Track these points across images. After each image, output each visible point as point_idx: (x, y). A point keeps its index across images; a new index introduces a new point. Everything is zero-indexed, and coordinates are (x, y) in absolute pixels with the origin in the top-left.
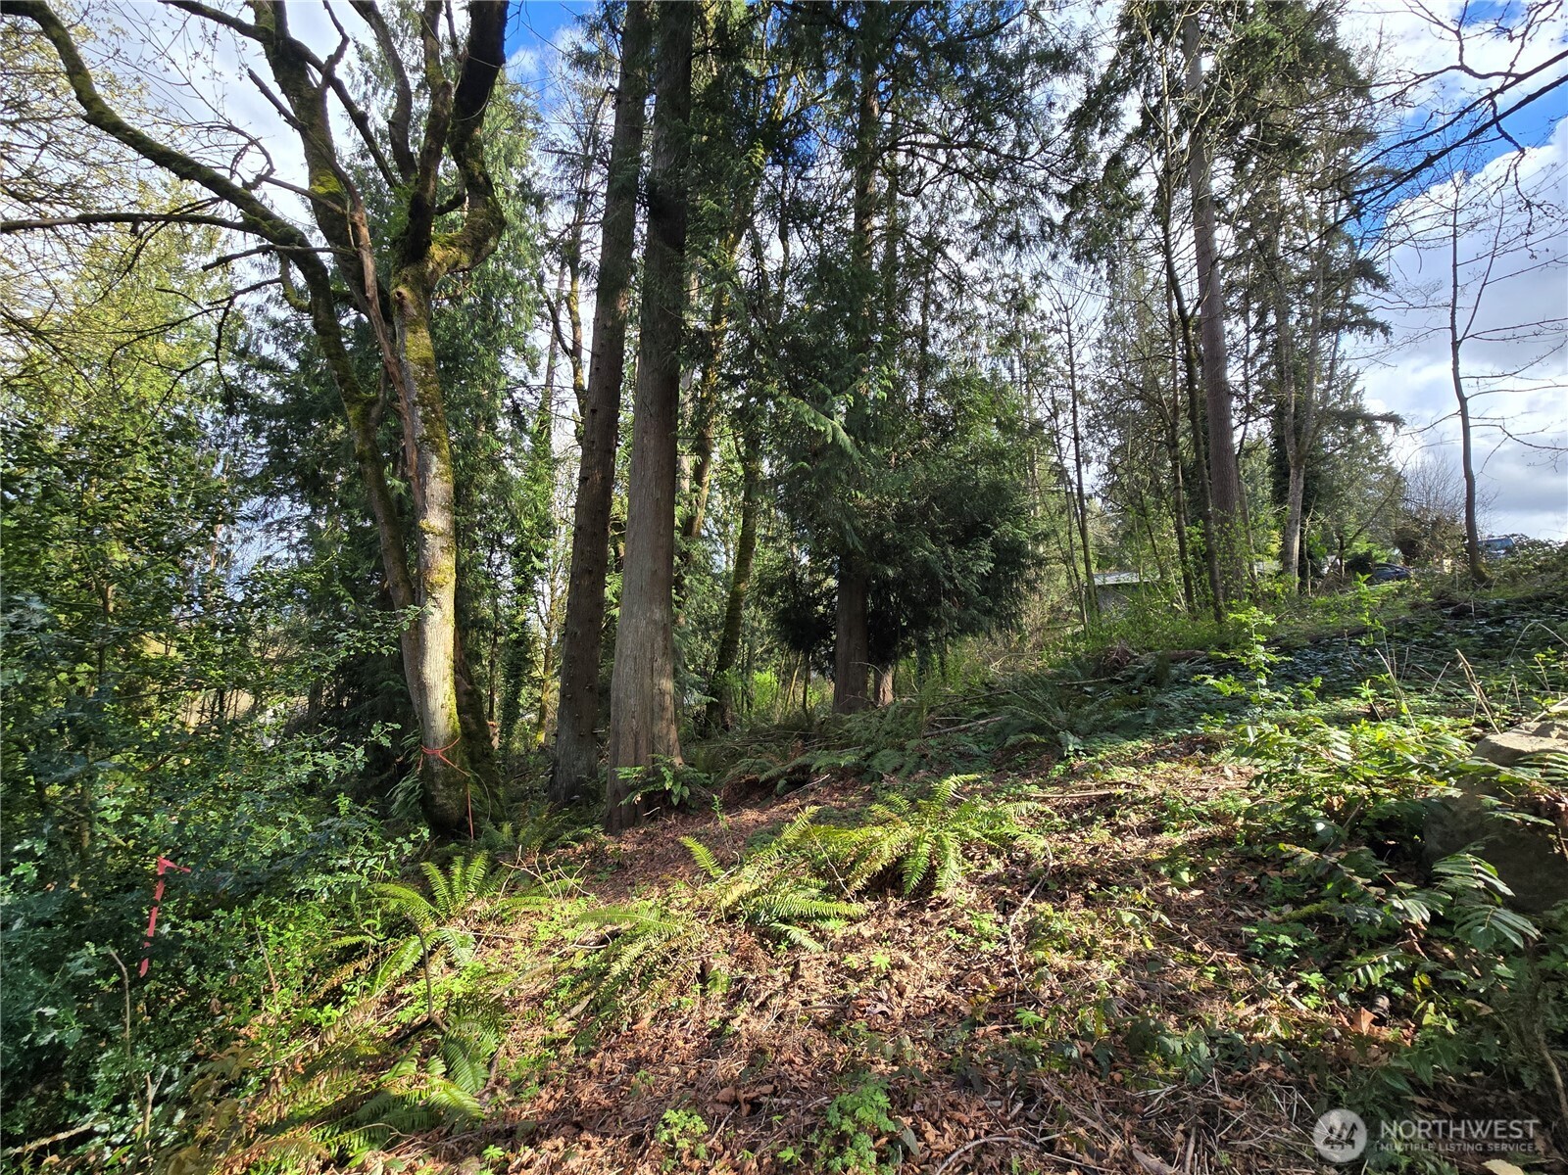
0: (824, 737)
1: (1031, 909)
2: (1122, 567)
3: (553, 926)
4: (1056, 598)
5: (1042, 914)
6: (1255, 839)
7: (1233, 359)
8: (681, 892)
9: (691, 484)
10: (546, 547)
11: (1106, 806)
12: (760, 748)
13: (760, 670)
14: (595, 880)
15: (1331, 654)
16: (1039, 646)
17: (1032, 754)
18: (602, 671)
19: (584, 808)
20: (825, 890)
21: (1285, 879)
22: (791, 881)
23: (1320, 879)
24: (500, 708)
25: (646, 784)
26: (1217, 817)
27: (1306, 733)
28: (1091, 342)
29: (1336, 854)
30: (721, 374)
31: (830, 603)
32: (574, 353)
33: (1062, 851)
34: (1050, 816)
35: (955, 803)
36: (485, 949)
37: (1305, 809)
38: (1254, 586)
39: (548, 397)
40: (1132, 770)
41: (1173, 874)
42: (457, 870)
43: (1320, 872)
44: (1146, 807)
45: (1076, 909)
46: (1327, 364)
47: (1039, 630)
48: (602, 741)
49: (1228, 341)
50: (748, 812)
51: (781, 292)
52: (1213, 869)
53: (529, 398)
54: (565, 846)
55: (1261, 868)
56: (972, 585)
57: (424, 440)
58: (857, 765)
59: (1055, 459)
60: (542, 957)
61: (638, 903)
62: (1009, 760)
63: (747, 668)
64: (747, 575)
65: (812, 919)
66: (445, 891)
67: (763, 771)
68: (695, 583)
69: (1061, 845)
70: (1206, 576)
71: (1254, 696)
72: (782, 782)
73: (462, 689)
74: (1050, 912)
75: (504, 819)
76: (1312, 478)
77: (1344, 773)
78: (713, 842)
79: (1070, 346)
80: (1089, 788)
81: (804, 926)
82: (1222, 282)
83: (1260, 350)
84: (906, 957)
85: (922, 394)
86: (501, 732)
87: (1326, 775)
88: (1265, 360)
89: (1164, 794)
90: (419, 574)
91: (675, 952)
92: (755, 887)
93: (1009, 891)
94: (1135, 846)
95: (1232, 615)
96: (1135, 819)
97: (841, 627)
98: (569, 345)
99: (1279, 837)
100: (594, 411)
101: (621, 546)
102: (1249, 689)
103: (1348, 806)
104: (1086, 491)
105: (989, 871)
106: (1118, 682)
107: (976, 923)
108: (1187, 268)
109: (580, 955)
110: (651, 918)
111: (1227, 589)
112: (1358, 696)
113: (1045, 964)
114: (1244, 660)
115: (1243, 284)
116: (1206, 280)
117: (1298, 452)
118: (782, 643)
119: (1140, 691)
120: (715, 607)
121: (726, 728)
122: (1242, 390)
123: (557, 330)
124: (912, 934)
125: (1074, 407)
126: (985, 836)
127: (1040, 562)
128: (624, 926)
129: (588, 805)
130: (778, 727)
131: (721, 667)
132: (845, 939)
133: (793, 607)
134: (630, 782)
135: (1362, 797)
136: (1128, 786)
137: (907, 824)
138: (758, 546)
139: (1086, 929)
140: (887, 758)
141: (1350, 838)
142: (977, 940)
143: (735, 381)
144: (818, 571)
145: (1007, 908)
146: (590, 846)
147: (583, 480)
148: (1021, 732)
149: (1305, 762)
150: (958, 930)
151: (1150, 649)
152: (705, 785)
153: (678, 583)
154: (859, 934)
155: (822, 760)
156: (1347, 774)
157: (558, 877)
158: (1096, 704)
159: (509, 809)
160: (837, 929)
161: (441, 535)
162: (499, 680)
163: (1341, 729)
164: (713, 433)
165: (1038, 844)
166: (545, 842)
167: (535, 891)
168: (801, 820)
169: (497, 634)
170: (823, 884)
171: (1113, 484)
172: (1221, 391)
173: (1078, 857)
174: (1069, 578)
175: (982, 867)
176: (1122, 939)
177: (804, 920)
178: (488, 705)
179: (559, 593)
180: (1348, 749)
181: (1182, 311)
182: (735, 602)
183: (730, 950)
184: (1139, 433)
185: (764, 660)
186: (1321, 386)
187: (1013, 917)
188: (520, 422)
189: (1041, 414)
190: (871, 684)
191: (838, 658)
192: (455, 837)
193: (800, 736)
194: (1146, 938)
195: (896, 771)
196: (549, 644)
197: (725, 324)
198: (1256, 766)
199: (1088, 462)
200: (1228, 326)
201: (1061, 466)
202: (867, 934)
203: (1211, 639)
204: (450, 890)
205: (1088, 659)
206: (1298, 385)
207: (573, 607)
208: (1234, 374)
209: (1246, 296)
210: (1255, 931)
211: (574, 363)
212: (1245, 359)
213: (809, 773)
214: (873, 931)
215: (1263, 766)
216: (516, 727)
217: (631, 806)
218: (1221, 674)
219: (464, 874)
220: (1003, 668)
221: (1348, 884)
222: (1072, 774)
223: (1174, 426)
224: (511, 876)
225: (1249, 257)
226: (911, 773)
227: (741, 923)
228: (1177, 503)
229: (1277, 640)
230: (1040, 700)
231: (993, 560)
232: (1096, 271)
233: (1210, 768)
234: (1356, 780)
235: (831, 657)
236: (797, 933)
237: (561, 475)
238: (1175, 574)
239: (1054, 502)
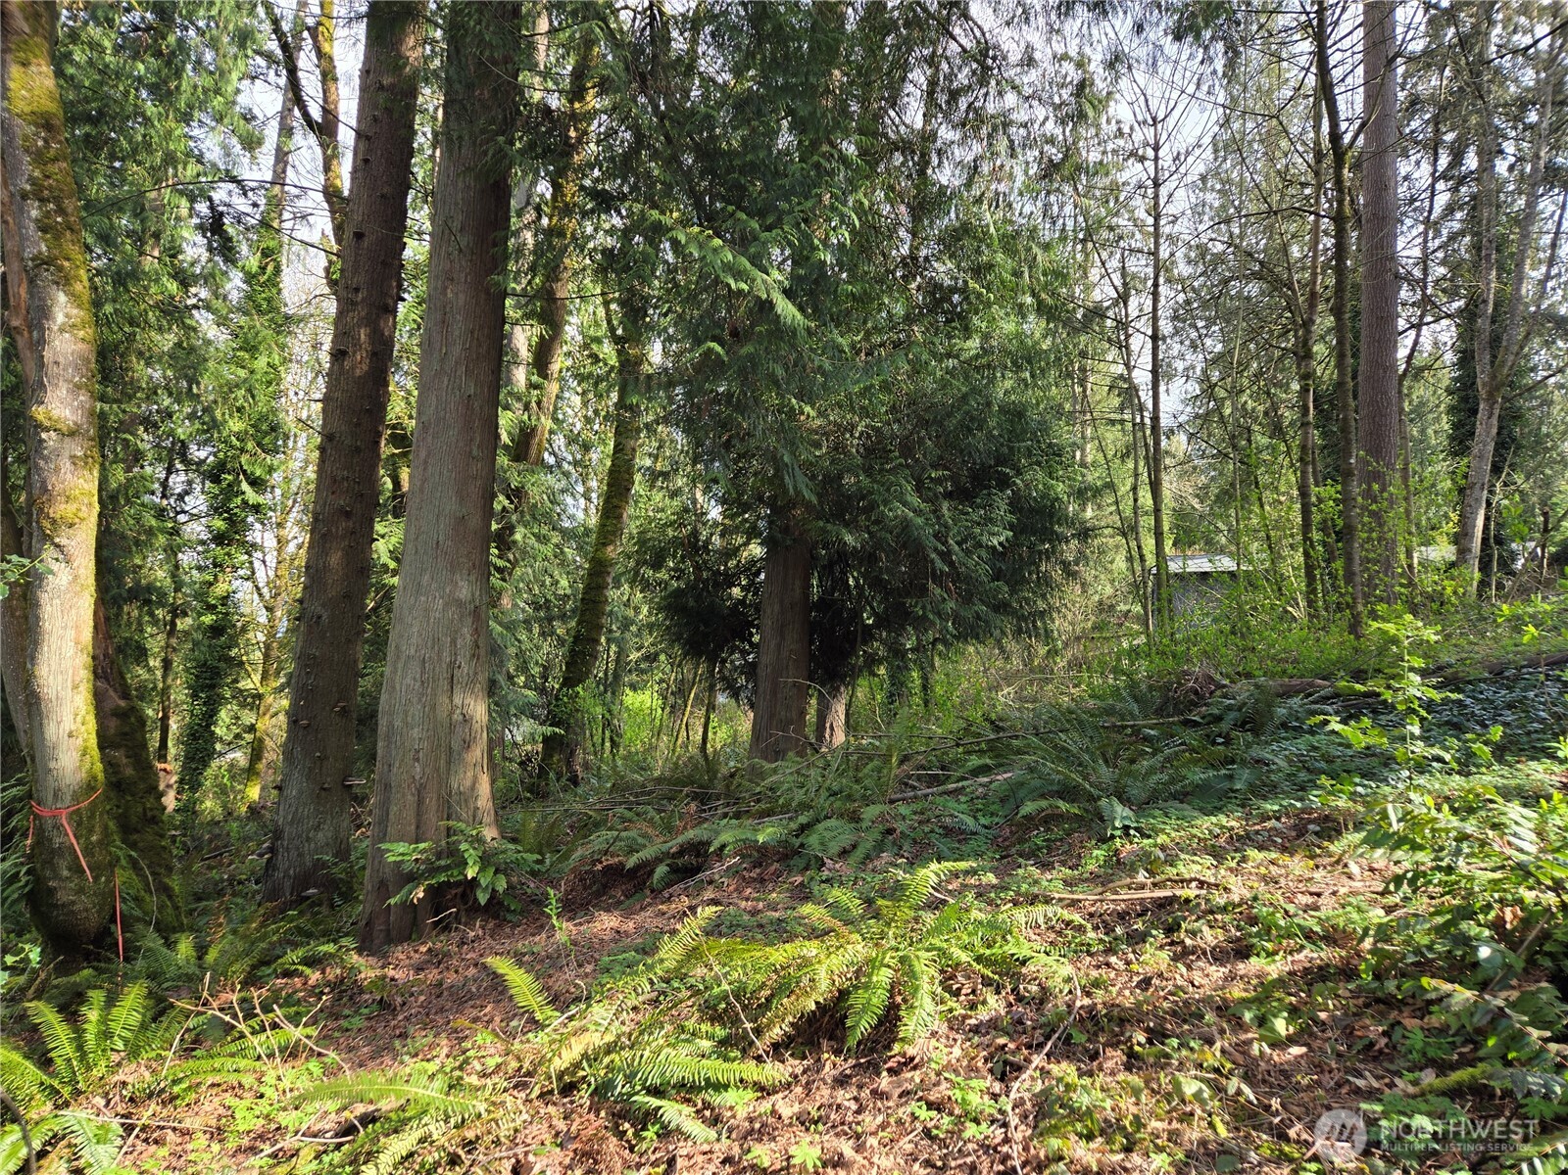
0: (732, 797)
1: (1045, 1073)
2: (1212, 548)
3: (263, 1107)
4: (1109, 591)
5: (1060, 1080)
6: (1387, 970)
7: (1408, 222)
8: (486, 1045)
9: (529, 374)
10: (271, 470)
11: (1167, 914)
12: (628, 814)
13: (634, 687)
14: (340, 1029)
15: (1517, 693)
16: (1075, 664)
17: (1057, 832)
18: (365, 683)
19: (325, 910)
20: (723, 1042)
21: (1428, 1031)
22: (668, 1027)
23: (1479, 1031)
24: (179, 741)
25: (434, 871)
26: (1332, 936)
27: (1471, 811)
28: (1189, 179)
29: (1504, 994)
30: (582, 188)
31: (752, 583)
32: (325, 130)
33: (1096, 984)
34: (1080, 929)
35: (934, 905)
36: (140, 1146)
37: (1464, 926)
38: (1411, 584)
39: (276, 204)
40: (1209, 860)
41: (1262, 1021)
42: (93, 1015)
43: (1480, 1020)
44: (1227, 918)
45: (1113, 1073)
46: (1547, 239)
47: (1078, 639)
48: (360, 800)
49: (1402, 191)
50: (604, 916)
51: (692, 50)
52: (1323, 1015)
53: (241, 204)
54: (287, 974)
55: (1394, 1014)
56: (978, 566)
57: (44, 262)
58: (781, 843)
59: (1120, 369)
60: (241, 1157)
61: (412, 1065)
62: (1021, 841)
63: (612, 685)
64: (617, 532)
65: (700, 1089)
66: (69, 1050)
67: (632, 851)
68: (532, 541)
69: (1094, 973)
70: (1338, 565)
71: (1399, 751)
72: (661, 870)
73: (108, 706)
74: (1072, 1076)
75: (181, 929)
76: (1511, 417)
77: (1523, 872)
78: (543, 966)
79: (1157, 185)
80: (1142, 887)
81: (688, 1101)
82: (1401, 95)
83: (1450, 210)
84: (847, 1148)
85: (914, 248)
86: (181, 781)
87: (1498, 875)
88: (1456, 226)
89: (1255, 899)
90: (31, 502)
91: (470, 1145)
92: (609, 1038)
93: (1012, 1046)
94: (1208, 977)
95: (1375, 625)
96: (1210, 937)
97: (767, 622)
98: (316, 113)
99: (1424, 967)
100: (359, 236)
101: (405, 475)
102: (1393, 740)
103: (1526, 923)
104: (1165, 421)
105: (983, 1015)
106: (1195, 724)
107: (958, 1095)
108: (1348, 67)
109: (307, 1154)
110: (432, 1092)
111: (1370, 583)
112: (1553, 757)
113: (1061, 1158)
114: (1388, 696)
115: (1432, 99)
116: (1377, 91)
117: (1493, 377)
118: (672, 643)
119: (1228, 742)
120: (564, 583)
121: (574, 781)
122: (1417, 273)
123: (294, 85)
124: (858, 1112)
125: (1156, 285)
126: (979, 959)
127: (1085, 533)
128: (385, 1105)
129: (332, 906)
130: (659, 780)
131: (569, 682)
132: (751, 1120)
133: (692, 587)
134: (407, 868)
135: (1548, 909)
136: (1202, 884)
137: (856, 937)
138: (639, 486)
139: (1127, 1104)
140: (832, 834)
141: (1525, 970)
142: (959, 1121)
143: (605, 202)
144: (736, 530)
145: (1006, 1071)
146: (334, 972)
147: (338, 355)
148: (1043, 796)
149: (1468, 856)
150: (930, 1106)
151: (1248, 675)
152: (534, 874)
153: (503, 540)
154: (774, 1112)
155: (728, 834)
156: (1529, 874)
157: (275, 1026)
158: (1160, 757)
159: (191, 912)
160: (738, 1103)
161: (72, 434)
162: (179, 693)
163: (1525, 806)
164: (566, 289)
165: (1057, 972)
166: (254, 967)
167: (233, 1048)
168: (690, 929)
169: (177, 612)
170: (720, 1032)
171: (1208, 413)
172: (1384, 270)
173: (1119, 993)
174: (1130, 559)
175: (973, 1006)
176: (1181, 1121)
177: (686, 1090)
178: (157, 735)
179: (291, 548)
180: (1533, 837)
181: (1335, 136)
182: (597, 576)
183: (562, 1140)
184: (1253, 334)
185: (643, 672)
186: (1534, 274)
187: (1016, 1085)
188: (224, 248)
189: (1103, 293)
190: (811, 716)
191: (761, 672)
192: (89, 958)
193: (695, 797)
194: (1217, 1120)
195: (844, 853)
196: (271, 635)
197: (593, 101)
198: (1396, 863)
199: (1170, 378)
200: (1404, 167)
201: (1128, 380)
202: (787, 1110)
203: (1340, 663)
204: (80, 1048)
205: (1151, 688)
206: (1501, 269)
207: (315, 573)
208: (1408, 246)
209: (1436, 121)
210: (1378, 1108)
211: (324, 146)
212: (1427, 222)
213: (706, 855)
214: (796, 1108)
215: (1405, 860)
216: (209, 772)
217: (408, 907)
218: (1351, 717)
219: (104, 1020)
220: (1020, 698)
221: (1518, 1038)
222: (1118, 865)
223: (1308, 324)
224: (191, 1023)
225: (1445, 57)
226: (868, 858)
227: (583, 1096)
228: (1303, 448)
229: (1440, 668)
230: (1074, 749)
231: (1012, 527)
232: (1207, 60)
233: (1327, 860)
234: (1539, 883)
235: (751, 670)
236: (674, 1112)
237: (298, 345)
238: (1294, 560)
239: (1114, 438)
